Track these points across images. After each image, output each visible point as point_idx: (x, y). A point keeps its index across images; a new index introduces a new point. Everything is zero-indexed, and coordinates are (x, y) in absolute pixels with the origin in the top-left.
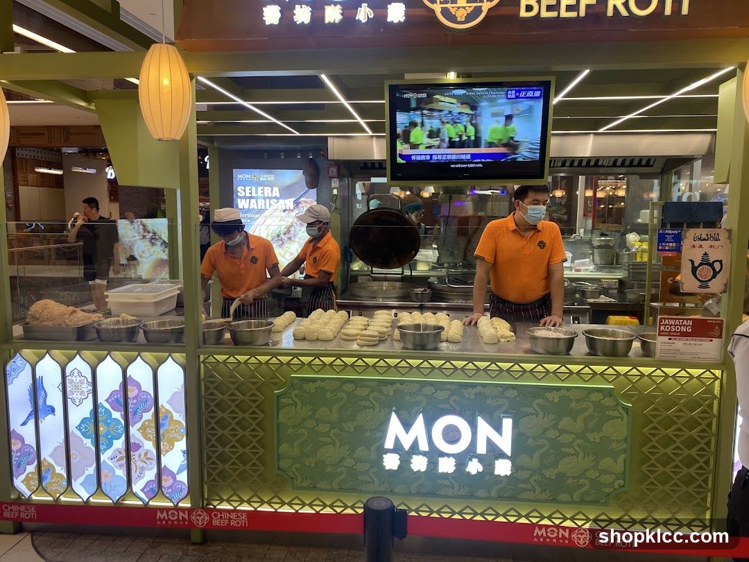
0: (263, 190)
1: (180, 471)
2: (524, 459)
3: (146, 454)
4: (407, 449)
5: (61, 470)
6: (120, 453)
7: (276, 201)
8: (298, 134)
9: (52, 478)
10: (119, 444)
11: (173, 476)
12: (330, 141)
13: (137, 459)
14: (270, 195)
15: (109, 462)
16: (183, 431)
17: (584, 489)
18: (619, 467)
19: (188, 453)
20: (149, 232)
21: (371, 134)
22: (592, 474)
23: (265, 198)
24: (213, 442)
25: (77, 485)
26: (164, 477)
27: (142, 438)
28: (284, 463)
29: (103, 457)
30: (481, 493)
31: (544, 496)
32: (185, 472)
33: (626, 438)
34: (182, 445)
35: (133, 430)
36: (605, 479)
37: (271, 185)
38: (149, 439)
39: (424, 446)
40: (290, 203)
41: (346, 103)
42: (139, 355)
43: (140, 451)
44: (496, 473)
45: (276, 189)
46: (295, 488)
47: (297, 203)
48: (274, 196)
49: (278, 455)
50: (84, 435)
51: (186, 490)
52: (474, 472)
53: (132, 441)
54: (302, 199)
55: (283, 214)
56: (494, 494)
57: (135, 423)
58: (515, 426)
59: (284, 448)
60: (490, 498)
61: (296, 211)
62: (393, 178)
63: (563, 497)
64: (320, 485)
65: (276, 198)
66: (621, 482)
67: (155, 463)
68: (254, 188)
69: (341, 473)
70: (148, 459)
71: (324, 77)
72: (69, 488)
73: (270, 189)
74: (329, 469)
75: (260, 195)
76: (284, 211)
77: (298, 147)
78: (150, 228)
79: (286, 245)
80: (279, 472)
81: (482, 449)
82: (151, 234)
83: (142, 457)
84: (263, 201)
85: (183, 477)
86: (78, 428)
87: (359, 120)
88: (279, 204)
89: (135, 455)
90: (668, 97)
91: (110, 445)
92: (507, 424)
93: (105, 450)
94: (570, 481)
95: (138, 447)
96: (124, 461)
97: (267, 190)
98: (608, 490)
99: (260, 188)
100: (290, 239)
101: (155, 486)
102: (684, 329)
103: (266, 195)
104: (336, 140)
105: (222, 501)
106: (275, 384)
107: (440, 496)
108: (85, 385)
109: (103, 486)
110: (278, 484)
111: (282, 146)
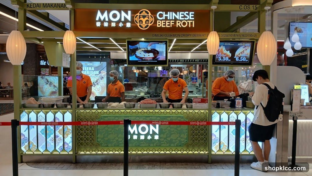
0: (89, 68)
1: (70, 143)
2: (162, 136)
3: (60, 138)
4: (132, 134)
5: (36, 144)
6: (53, 138)
7: (93, 72)
8: (101, 51)
9: (33, 146)
10: (53, 136)
11: (68, 144)
12: (111, 53)
13: (57, 140)
14: (91, 70)
15: (49, 141)
16: (71, 131)
17: (177, 143)
18: (186, 137)
19: (72, 138)
20: (49, 82)
21: (124, 51)
22: (179, 139)
23: (89, 71)
24: (79, 135)
25: (40, 148)
26: (65, 145)
27: (59, 134)
28: (99, 140)
29: (48, 140)
30: (152, 145)
31: (167, 145)
32: (71, 143)
33: (187, 129)
34: (70, 135)
35: (57, 132)
36: (182, 140)
37: (91, 67)
38: (61, 134)
39: (136, 133)
40: (97, 72)
41: (116, 44)
42: (59, 111)
43: (58, 138)
44: (155, 139)
45: (93, 68)
46: (102, 146)
47: (100, 72)
48: (92, 70)
49: (97, 138)
50: (42, 134)
51: (71, 148)
52: (149, 139)
53: (56, 135)
54: (102, 71)
55: (95, 76)
56: (155, 145)
57: (57, 130)
58: (159, 127)
59: (99, 136)
60: (154, 146)
61: (100, 75)
62: (129, 64)
63: (172, 145)
64: (109, 145)
65: (93, 71)
66: (186, 140)
67: (62, 141)
68: (85, 68)
69: (115, 142)
70: (61, 140)
71: (110, 38)
72: (38, 149)
73: (91, 68)
74: (111, 141)
75: (88, 70)
76: (96, 75)
77: (100, 55)
78: (49, 81)
79: (96, 86)
80: (98, 142)
81: (151, 133)
82: (49, 83)
83: (59, 139)
84: (89, 72)
85: (71, 145)
86: (41, 132)
87: (120, 47)
88: (94, 73)
89: (57, 139)
90: (201, 44)
91: (50, 136)
92: (157, 126)
93: (48, 138)
94: (174, 141)
95: (58, 136)
96: (54, 141)
97: (90, 68)
98: (183, 143)
99: (88, 68)
100: (97, 84)
101: (62, 147)
102: (199, 101)
103: (90, 70)
104: (113, 53)
105: (81, 151)
106: (97, 118)
107: (141, 146)
108: (43, 120)
109: (47, 148)
110: (97, 146)
111: (95, 54)
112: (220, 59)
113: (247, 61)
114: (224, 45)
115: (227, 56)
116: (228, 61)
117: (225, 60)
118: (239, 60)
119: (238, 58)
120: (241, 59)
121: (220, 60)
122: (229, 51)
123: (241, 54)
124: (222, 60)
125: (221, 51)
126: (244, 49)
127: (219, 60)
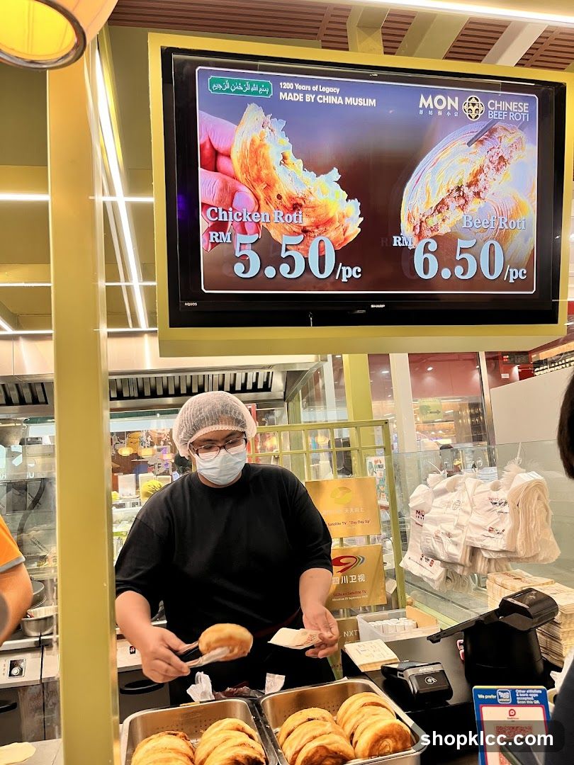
112: (245, 260)
113: (518, 284)
114: (273, 107)
115: (324, 223)
116: (334, 281)
117: (299, 270)
118: (446, 274)
119: (433, 246)
120: (464, 263)
121: (253, 272)
122: (335, 175)
123: (453, 204)
124: (270, 272)
125: (246, 170)
126: (479, 156)
127: (239, 269)
